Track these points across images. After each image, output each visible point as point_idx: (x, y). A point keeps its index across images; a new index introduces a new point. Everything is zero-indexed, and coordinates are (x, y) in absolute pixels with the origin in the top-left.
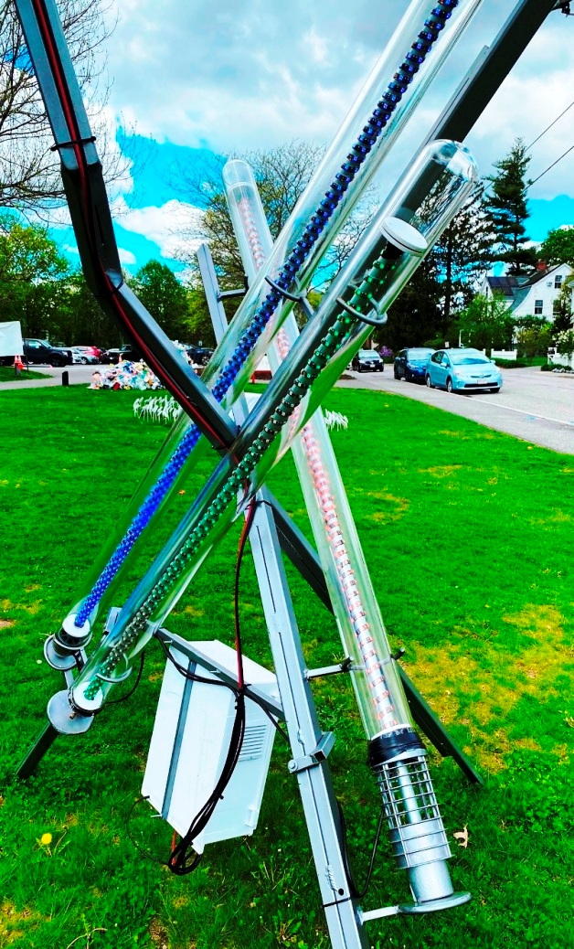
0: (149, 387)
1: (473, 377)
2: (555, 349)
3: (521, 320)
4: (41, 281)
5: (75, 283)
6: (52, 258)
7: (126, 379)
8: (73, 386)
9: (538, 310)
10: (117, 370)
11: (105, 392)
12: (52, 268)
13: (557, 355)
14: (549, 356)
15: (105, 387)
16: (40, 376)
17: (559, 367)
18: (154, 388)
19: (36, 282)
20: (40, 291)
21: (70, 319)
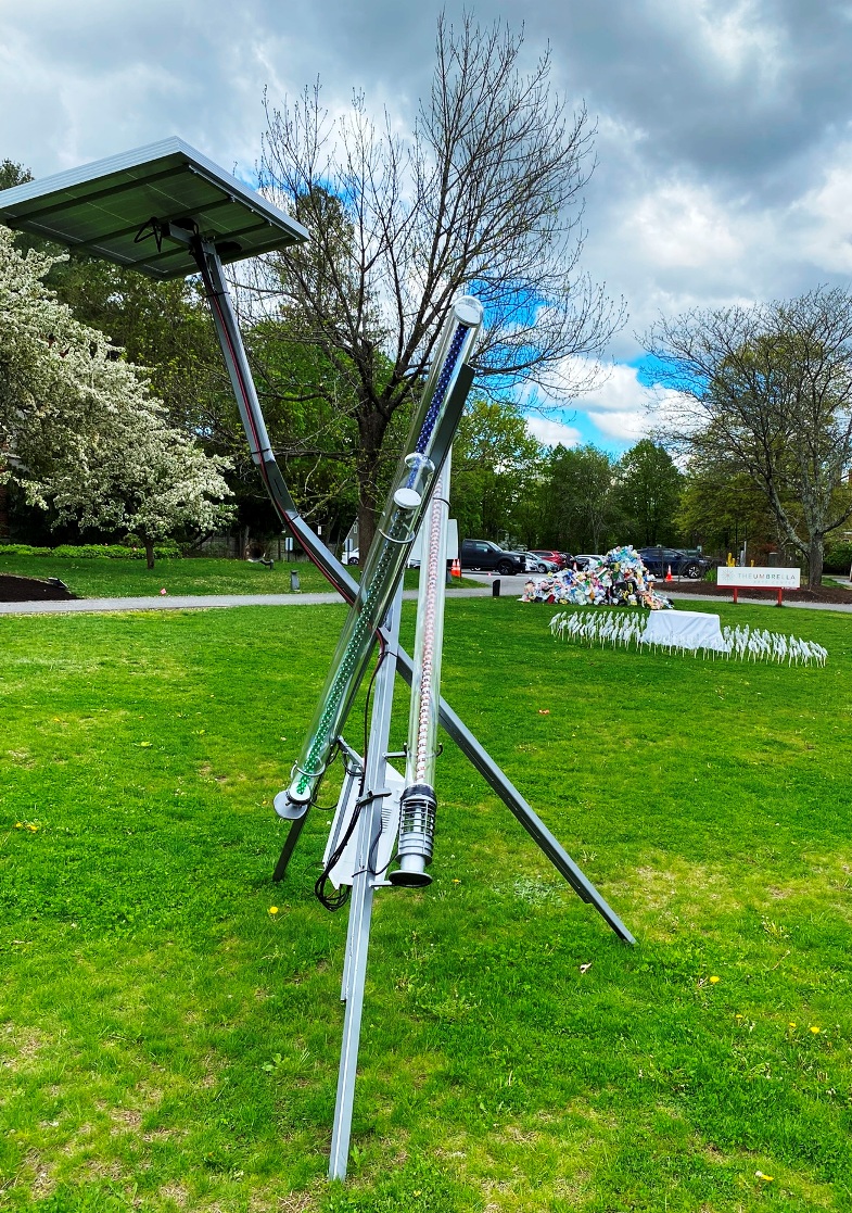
0: (590, 601)
4: (503, 469)
5: (545, 472)
6: (519, 440)
7: (563, 591)
8: (504, 597)
10: (555, 580)
11: (537, 605)
12: (518, 453)
15: (538, 599)
16: (474, 584)
18: (596, 603)
19: (499, 469)
20: (501, 481)
21: (535, 516)
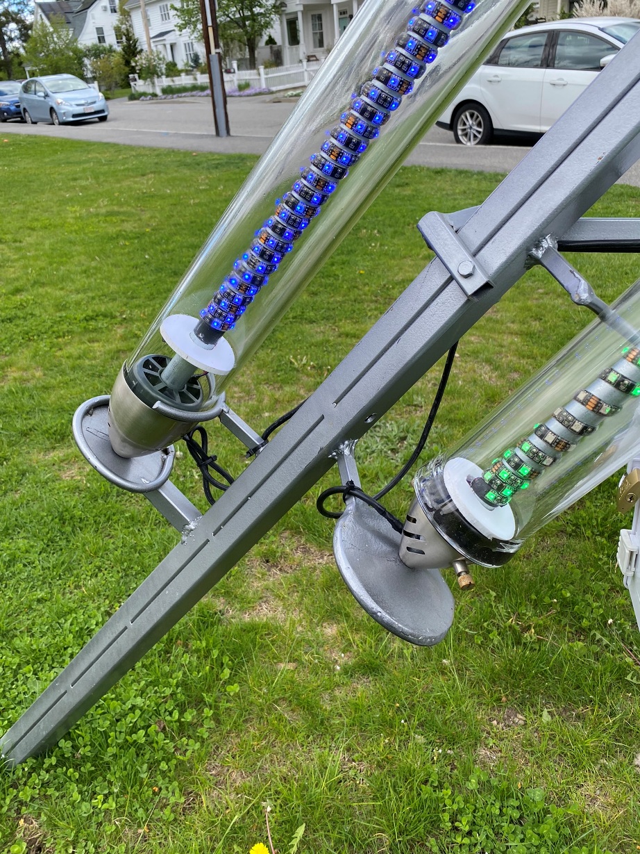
1: (78, 105)
2: (136, 76)
3: (89, 51)
9: (102, 39)
13: (140, 82)
14: (132, 84)
17: (144, 94)
